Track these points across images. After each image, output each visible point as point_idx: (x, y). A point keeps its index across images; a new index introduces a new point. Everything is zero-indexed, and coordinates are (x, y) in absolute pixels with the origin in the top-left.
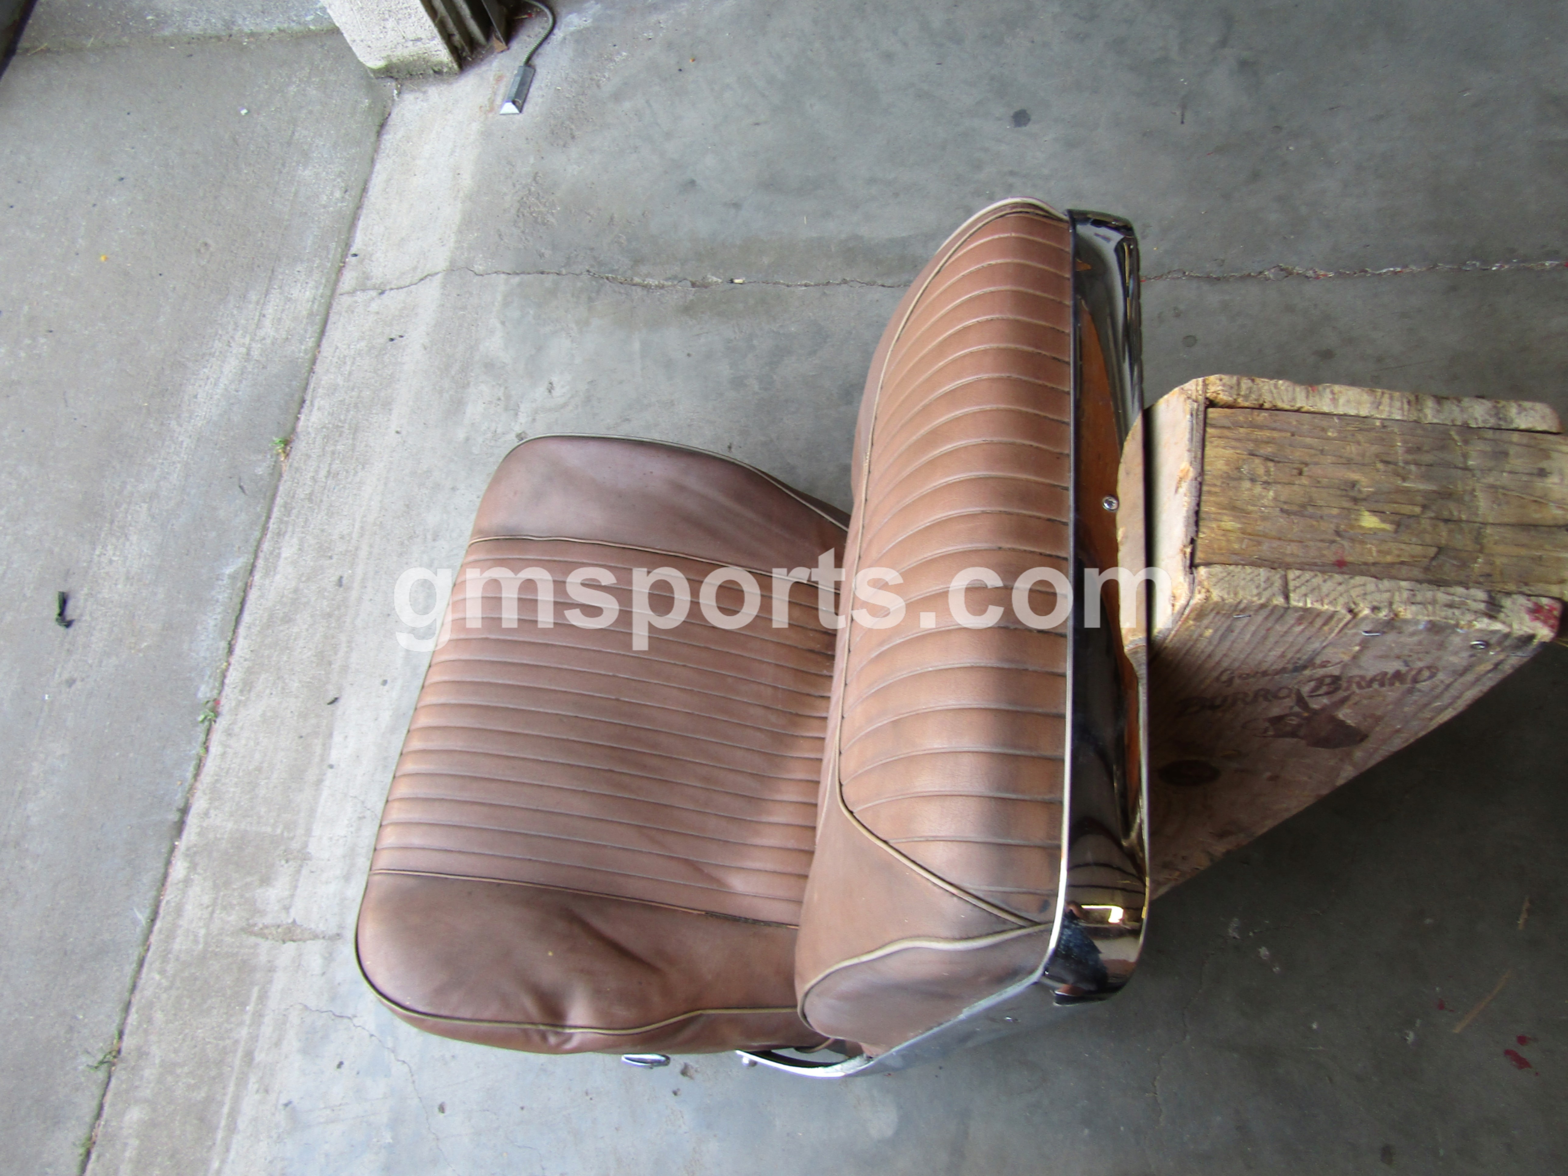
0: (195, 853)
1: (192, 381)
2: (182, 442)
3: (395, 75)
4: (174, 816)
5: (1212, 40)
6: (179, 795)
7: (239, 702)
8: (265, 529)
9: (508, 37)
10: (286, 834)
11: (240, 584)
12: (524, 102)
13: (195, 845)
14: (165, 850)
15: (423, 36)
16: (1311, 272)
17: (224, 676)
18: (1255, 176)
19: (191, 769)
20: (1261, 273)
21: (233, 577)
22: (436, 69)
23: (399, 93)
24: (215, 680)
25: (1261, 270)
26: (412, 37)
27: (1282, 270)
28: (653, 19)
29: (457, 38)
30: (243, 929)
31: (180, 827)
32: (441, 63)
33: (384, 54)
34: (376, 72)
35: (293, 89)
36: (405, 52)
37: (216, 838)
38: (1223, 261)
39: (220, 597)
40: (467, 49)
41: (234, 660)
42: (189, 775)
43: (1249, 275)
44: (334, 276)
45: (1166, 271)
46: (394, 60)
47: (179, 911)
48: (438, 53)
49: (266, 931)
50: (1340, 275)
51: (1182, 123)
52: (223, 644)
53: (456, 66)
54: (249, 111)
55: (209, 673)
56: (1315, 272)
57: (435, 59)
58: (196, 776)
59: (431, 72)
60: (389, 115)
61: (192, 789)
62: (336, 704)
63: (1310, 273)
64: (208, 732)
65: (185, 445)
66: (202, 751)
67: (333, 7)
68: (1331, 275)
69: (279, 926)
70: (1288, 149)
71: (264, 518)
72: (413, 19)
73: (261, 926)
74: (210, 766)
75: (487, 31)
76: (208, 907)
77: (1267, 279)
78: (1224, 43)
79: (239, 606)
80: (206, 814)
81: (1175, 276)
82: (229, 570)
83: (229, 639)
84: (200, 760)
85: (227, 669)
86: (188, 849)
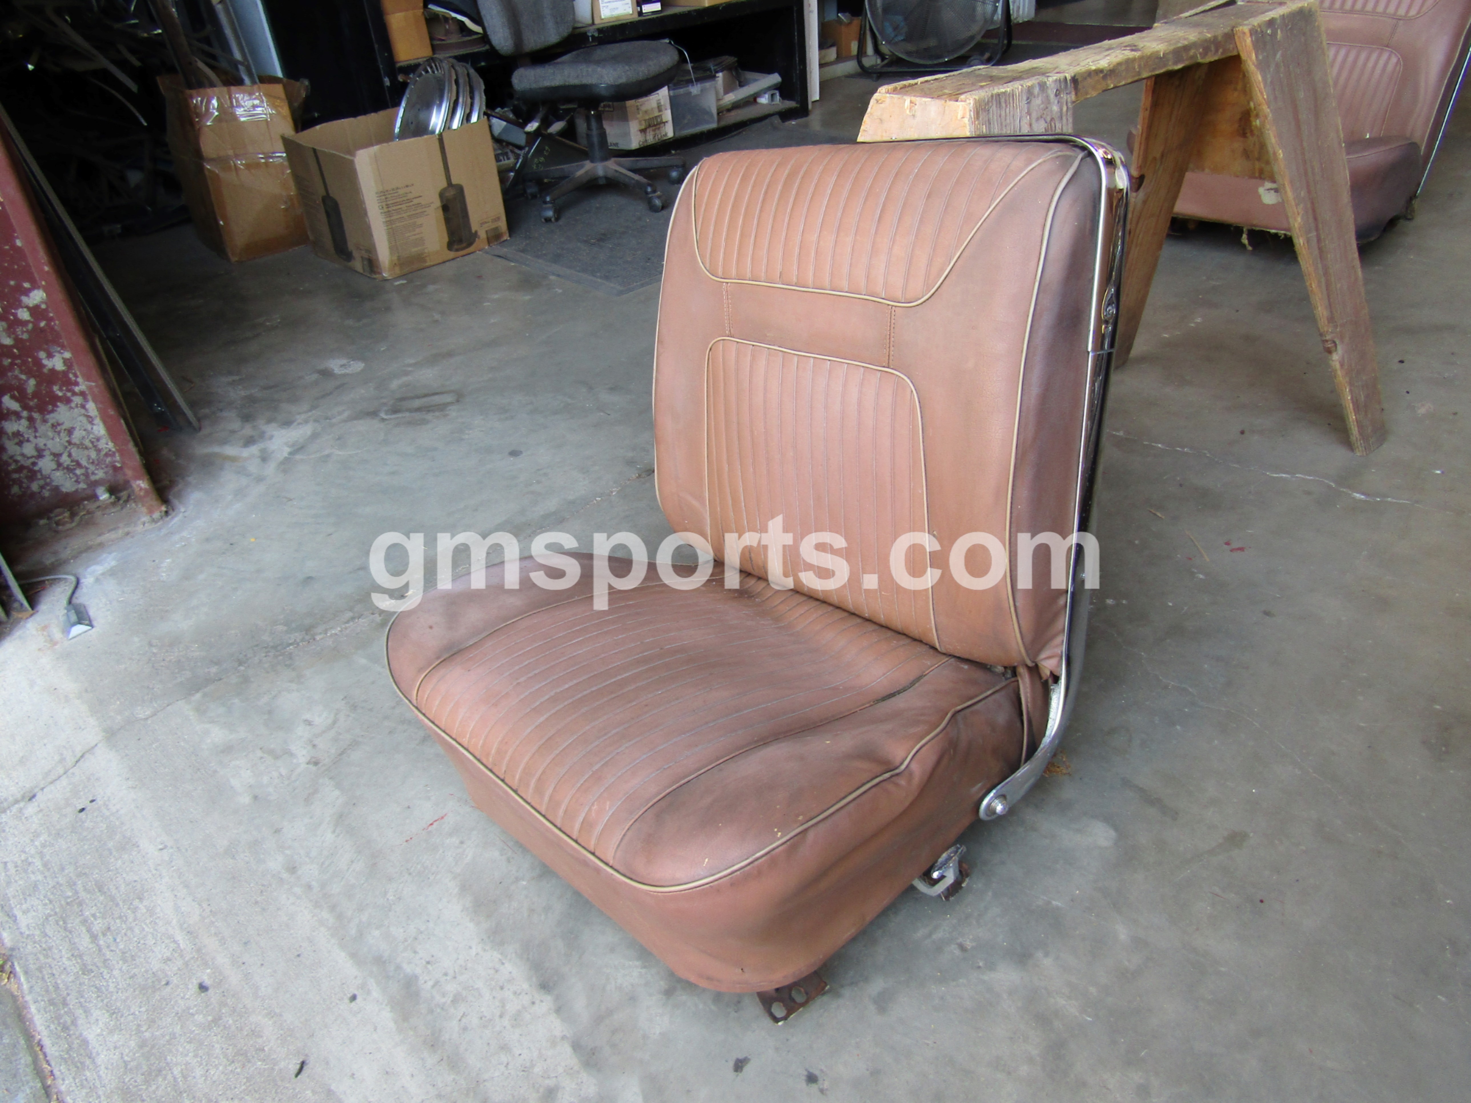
8: (36, 1047)
28: (176, 537)
62: (307, 1067)
71: (24, 1042)
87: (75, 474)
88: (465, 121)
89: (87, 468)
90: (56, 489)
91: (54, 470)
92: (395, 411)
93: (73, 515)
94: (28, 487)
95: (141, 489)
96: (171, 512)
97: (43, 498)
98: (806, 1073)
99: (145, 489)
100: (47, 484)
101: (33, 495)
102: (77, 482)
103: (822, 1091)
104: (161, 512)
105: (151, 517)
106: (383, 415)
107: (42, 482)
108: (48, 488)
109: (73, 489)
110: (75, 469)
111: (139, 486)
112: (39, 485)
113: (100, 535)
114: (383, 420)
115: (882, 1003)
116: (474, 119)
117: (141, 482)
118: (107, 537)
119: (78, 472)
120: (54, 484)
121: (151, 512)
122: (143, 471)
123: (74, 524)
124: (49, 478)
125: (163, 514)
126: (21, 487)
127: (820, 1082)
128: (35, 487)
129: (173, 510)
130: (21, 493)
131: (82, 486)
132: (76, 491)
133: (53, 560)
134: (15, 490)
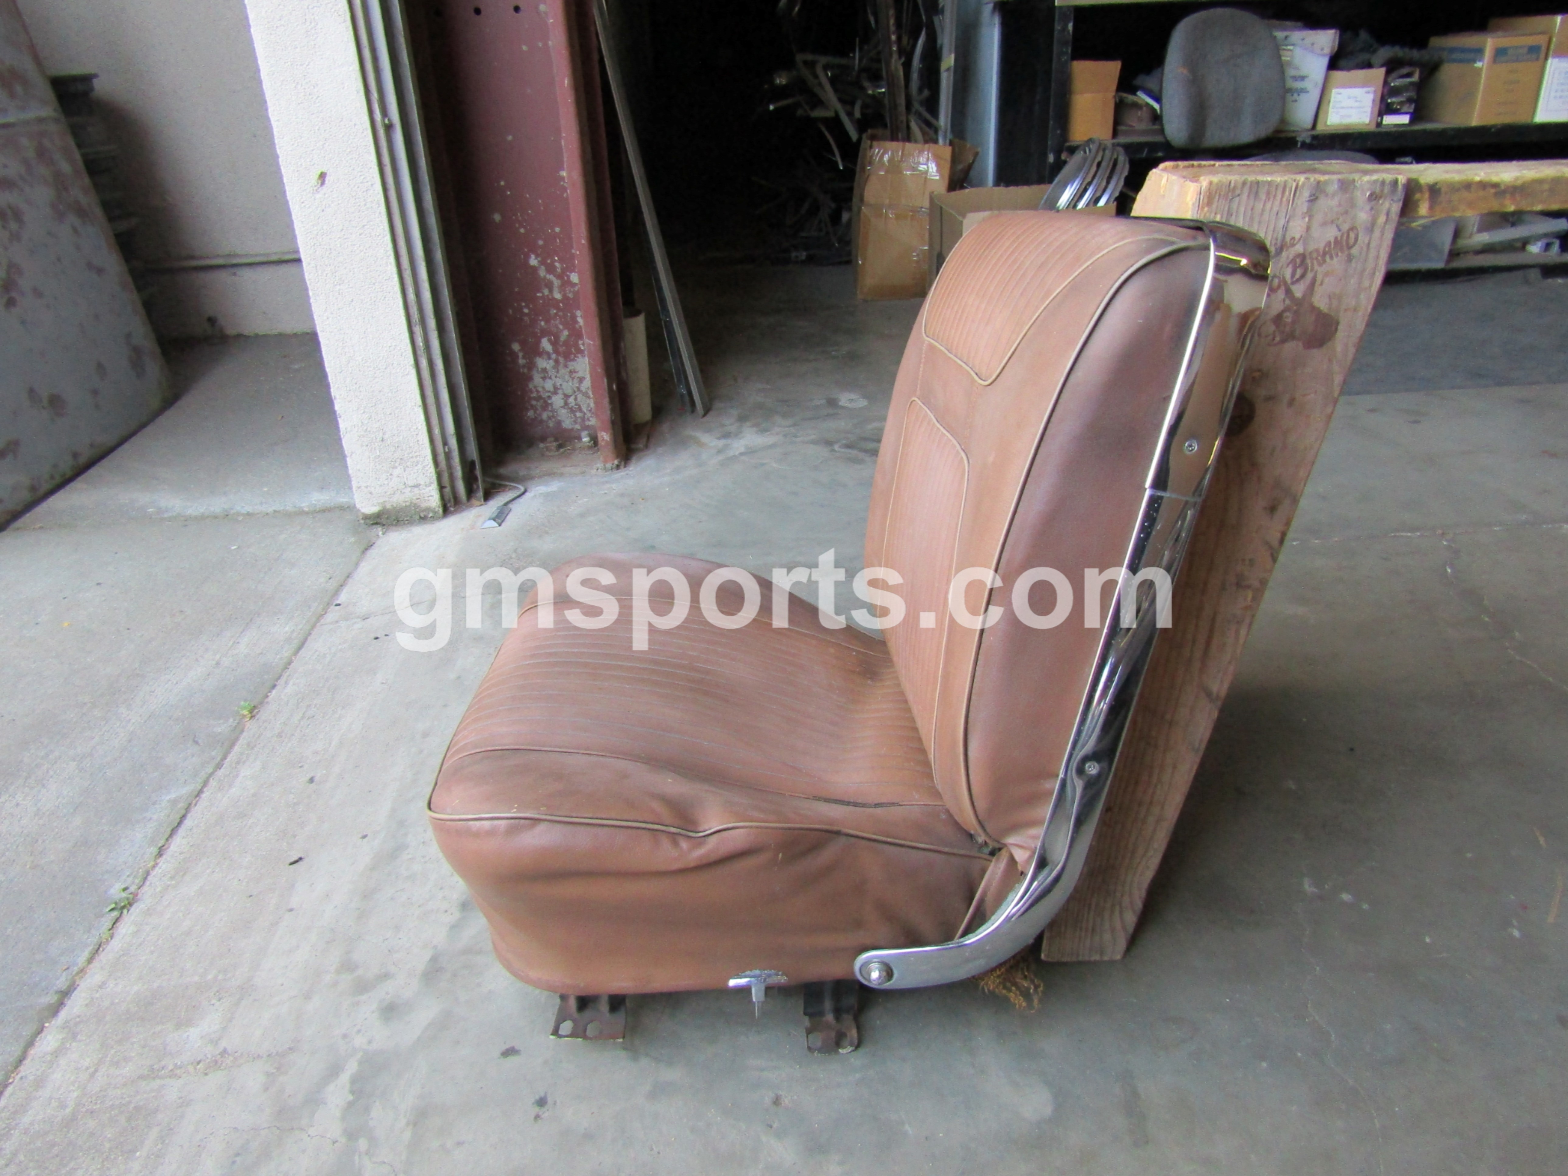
0: (77, 1024)
1: (151, 683)
2: (130, 720)
3: (384, 521)
4: (51, 998)
6: (63, 979)
7: (167, 888)
8: (219, 766)
9: (487, 496)
10: (220, 977)
11: (182, 805)
12: (503, 522)
13: (79, 1017)
14: (27, 1031)
15: (422, 483)
17: (148, 873)
19: (86, 954)
21: (174, 802)
22: (422, 515)
23: (384, 534)
24: (135, 877)
26: (411, 483)
28: (608, 486)
29: (448, 490)
30: (141, 1077)
31: (55, 1009)
32: (428, 509)
33: (381, 500)
34: (366, 517)
35: (282, 537)
36: (399, 499)
37: (112, 1003)
39: (155, 817)
40: (452, 500)
41: (161, 861)
42: (82, 960)
44: (314, 619)
46: (388, 506)
47: (40, 1082)
48: (430, 498)
49: (178, 1072)
52: (154, 850)
53: (441, 510)
54: (239, 548)
55: (128, 873)
57: (424, 505)
58: (90, 960)
59: (418, 517)
60: (374, 543)
61: (82, 971)
62: (300, 863)
64: (117, 920)
65: (133, 721)
66: (106, 935)
67: (354, 455)
69: (199, 1063)
71: (219, 759)
72: (420, 466)
73: (171, 1067)
74: (116, 945)
75: (470, 492)
76: (87, 1068)
79: (178, 820)
80: (102, 985)
82: (173, 796)
83: (160, 845)
84: (100, 946)
85: (154, 867)
86: (67, 1022)
87: (575, 415)
88: (1092, 203)
89: (585, 414)
90: (559, 423)
91: (562, 407)
92: (848, 446)
93: (560, 446)
94: (540, 415)
95: (603, 440)
96: (622, 467)
97: (548, 427)
98: (542, 1094)
99: (606, 440)
100: (553, 416)
101: (542, 421)
102: (575, 422)
103: (537, 1117)
104: (613, 464)
105: (604, 465)
106: (836, 447)
107: (551, 414)
108: (553, 420)
109: (570, 427)
110: (576, 412)
111: (602, 436)
112: (548, 415)
113: (564, 466)
114: (833, 450)
115: (659, 1091)
116: (1102, 203)
117: (605, 434)
118: (567, 470)
119: (578, 414)
120: (559, 418)
121: (605, 462)
122: (609, 425)
123: (557, 453)
124: (556, 412)
125: (614, 466)
126: (535, 412)
127: (545, 1109)
128: (545, 416)
129: (625, 467)
130: (533, 417)
131: (578, 427)
132: (572, 430)
133: (525, 473)
134: (531, 414)
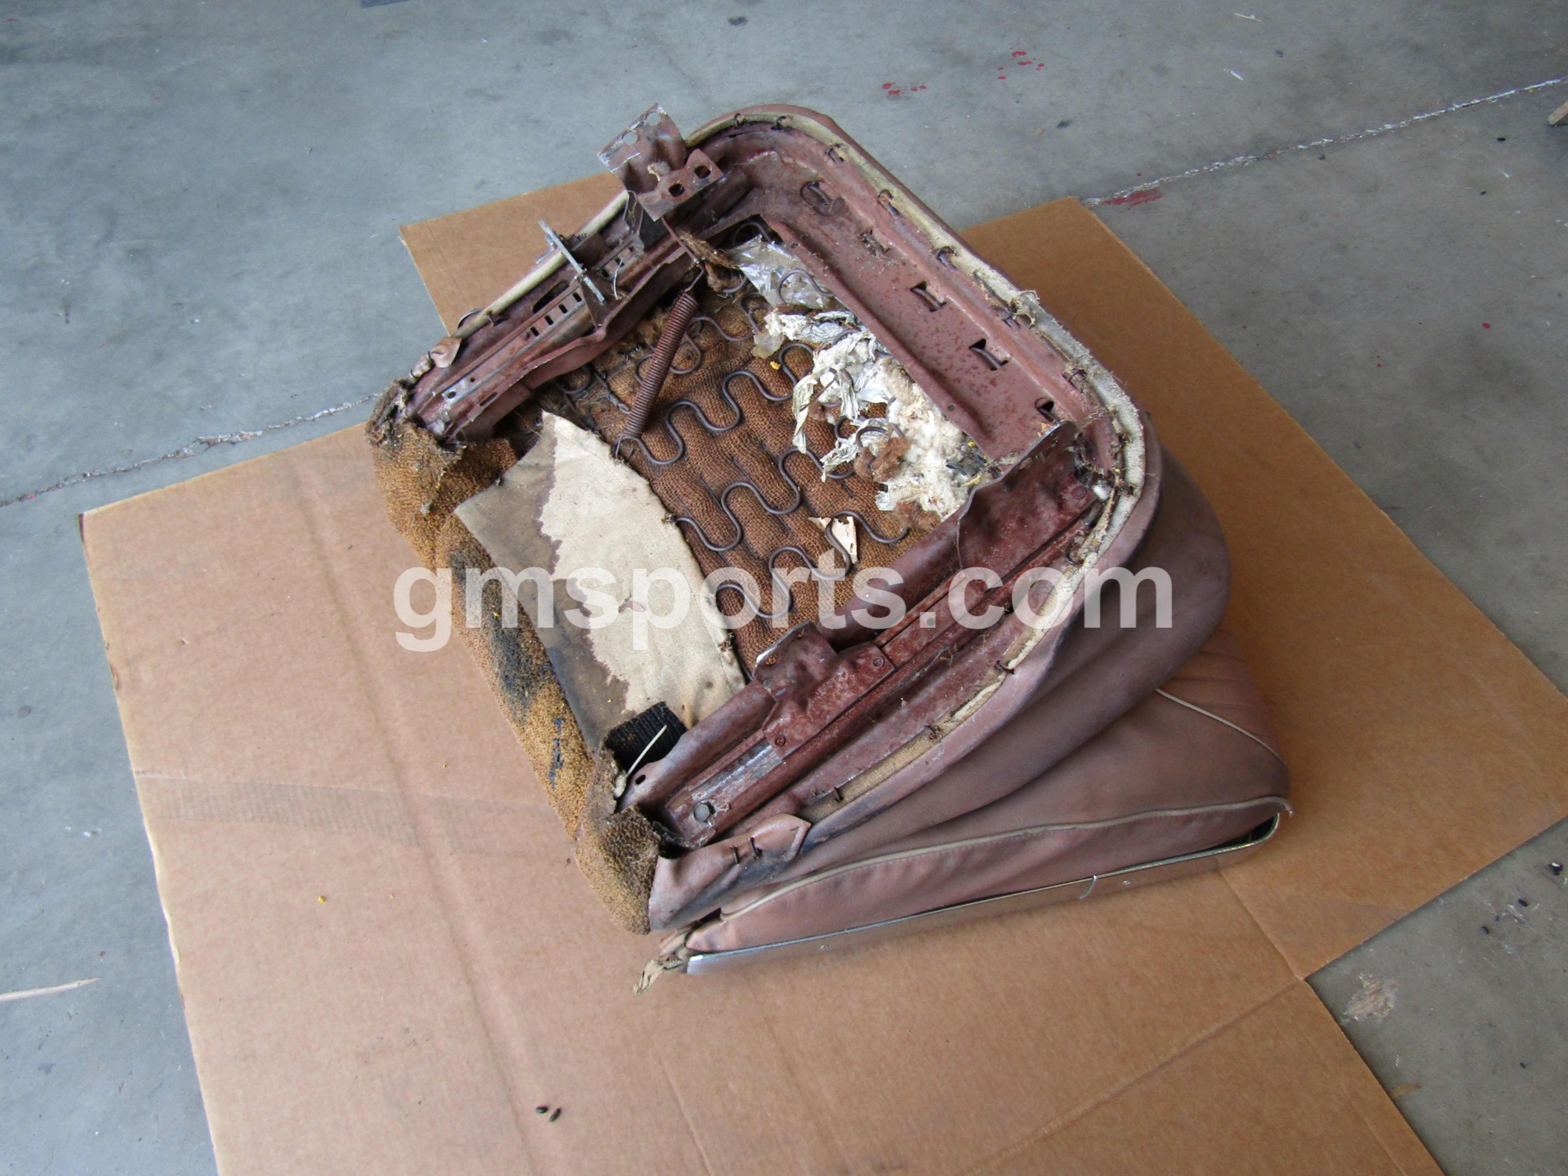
5: (95, 237)
16: (237, 436)
18: (159, 356)
20: (178, 452)
25: (178, 448)
27: (202, 443)
38: (131, 451)
43: (165, 457)
45: (61, 478)
50: (266, 431)
51: (67, 322)
56: (241, 436)
63: (237, 438)
68: (259, 433)
70: (193, 322)
77: (185, 456)
78: (108, 236)
81: (74, 481)
